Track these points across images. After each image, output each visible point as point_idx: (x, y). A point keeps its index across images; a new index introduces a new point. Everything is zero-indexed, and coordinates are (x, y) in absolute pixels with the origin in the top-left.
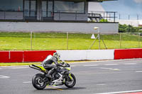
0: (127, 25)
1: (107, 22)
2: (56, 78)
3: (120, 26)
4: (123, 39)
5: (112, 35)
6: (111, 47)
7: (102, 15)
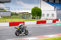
0: (14, 12)
1: (6, 11)
2: (23, 32)
3: (12, 13)
4: (13, 18)
5: (8, 17)
6: (8, 21)
7: (4, 8)
